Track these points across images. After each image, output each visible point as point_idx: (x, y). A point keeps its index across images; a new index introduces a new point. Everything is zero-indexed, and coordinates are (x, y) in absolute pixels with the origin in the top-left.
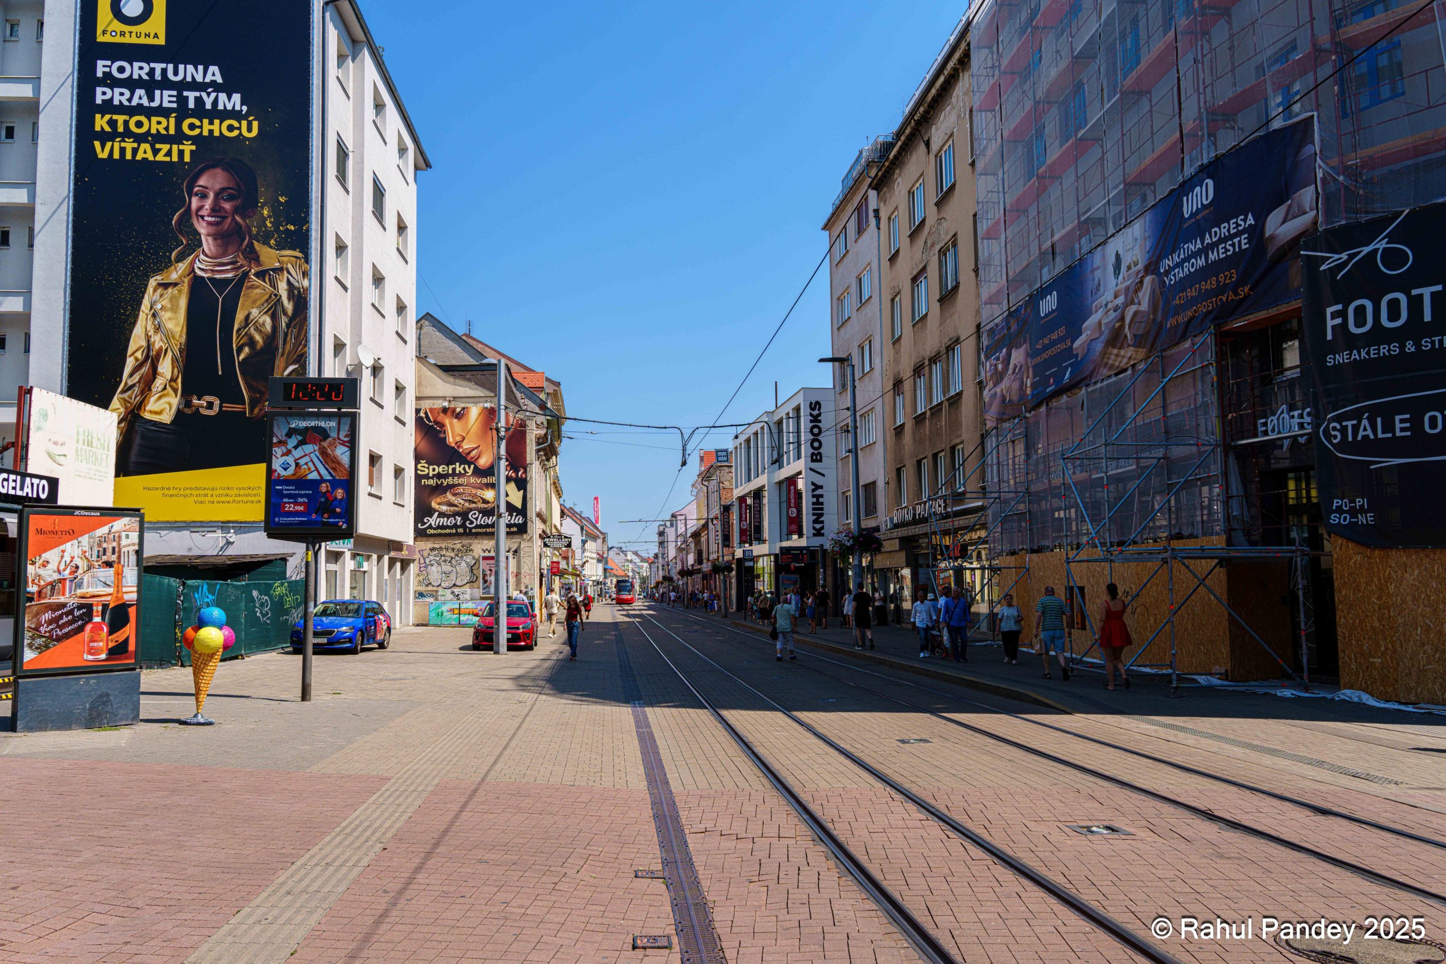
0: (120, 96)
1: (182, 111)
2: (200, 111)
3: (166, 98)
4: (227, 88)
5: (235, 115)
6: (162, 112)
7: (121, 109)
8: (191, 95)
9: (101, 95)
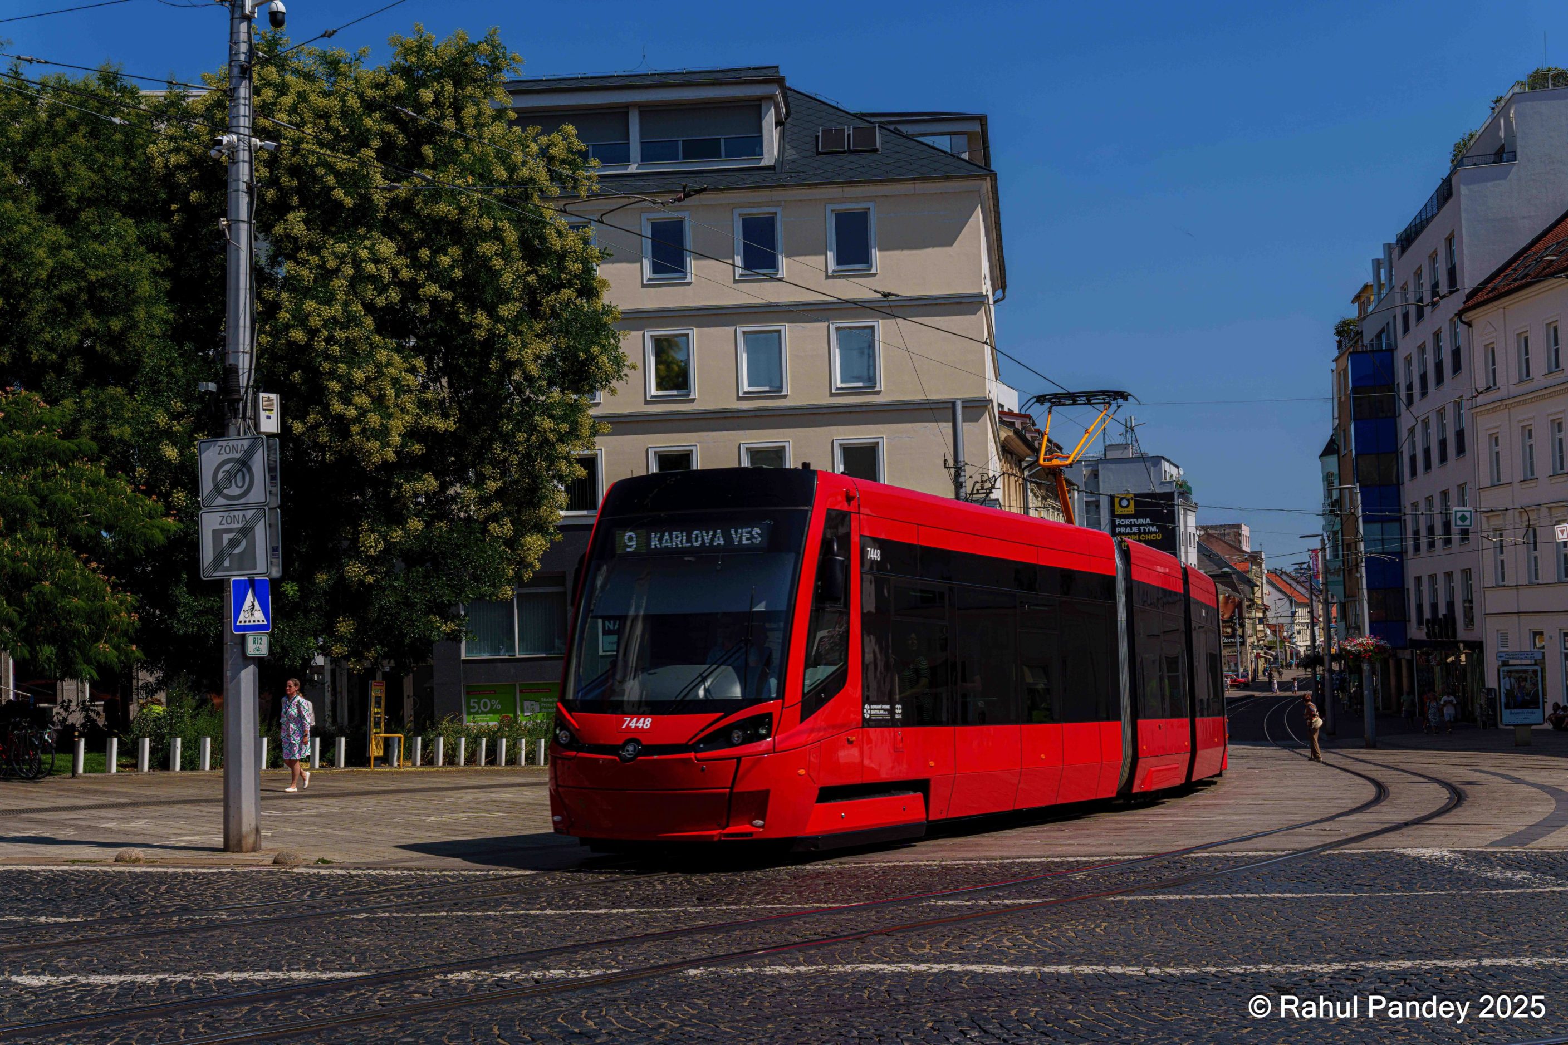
0: (1123, 530)
1: (1140, 533)
2: (1145, 533)
3: (1135, 529)
4: (1153, 525)
5: (1155, 533)
6: (1134, 534)
7: (1123, 534)
8: (1142, 528)
9: (1118, 530)
